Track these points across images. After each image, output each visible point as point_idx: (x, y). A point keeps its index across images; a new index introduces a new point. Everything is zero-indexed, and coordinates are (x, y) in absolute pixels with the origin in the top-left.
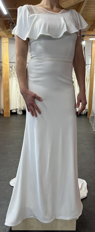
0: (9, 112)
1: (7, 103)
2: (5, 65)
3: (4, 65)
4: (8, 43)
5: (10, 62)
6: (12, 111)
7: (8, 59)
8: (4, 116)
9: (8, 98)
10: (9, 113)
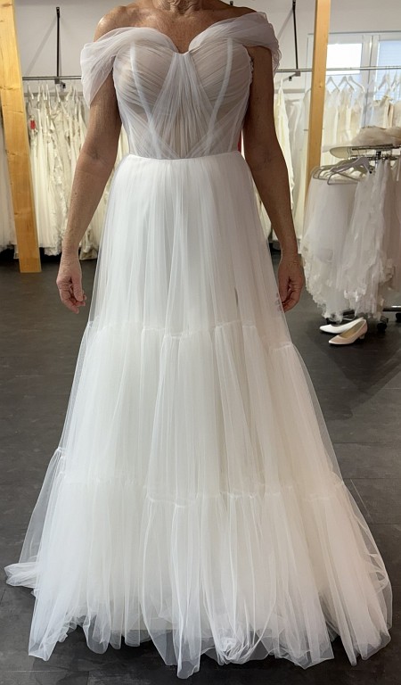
0: (38, 256)
1: (28, 225)
2: (8, 92)
3: (5, 93)
4: (10, 9)
5: (24, 79)
6: (46, 252)
7: (17, 68)
8: (21, 271)
9: (29, 209)
10: (36, 259)
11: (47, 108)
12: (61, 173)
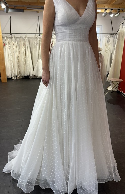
11: (8, 40)
12: (12, 57)
